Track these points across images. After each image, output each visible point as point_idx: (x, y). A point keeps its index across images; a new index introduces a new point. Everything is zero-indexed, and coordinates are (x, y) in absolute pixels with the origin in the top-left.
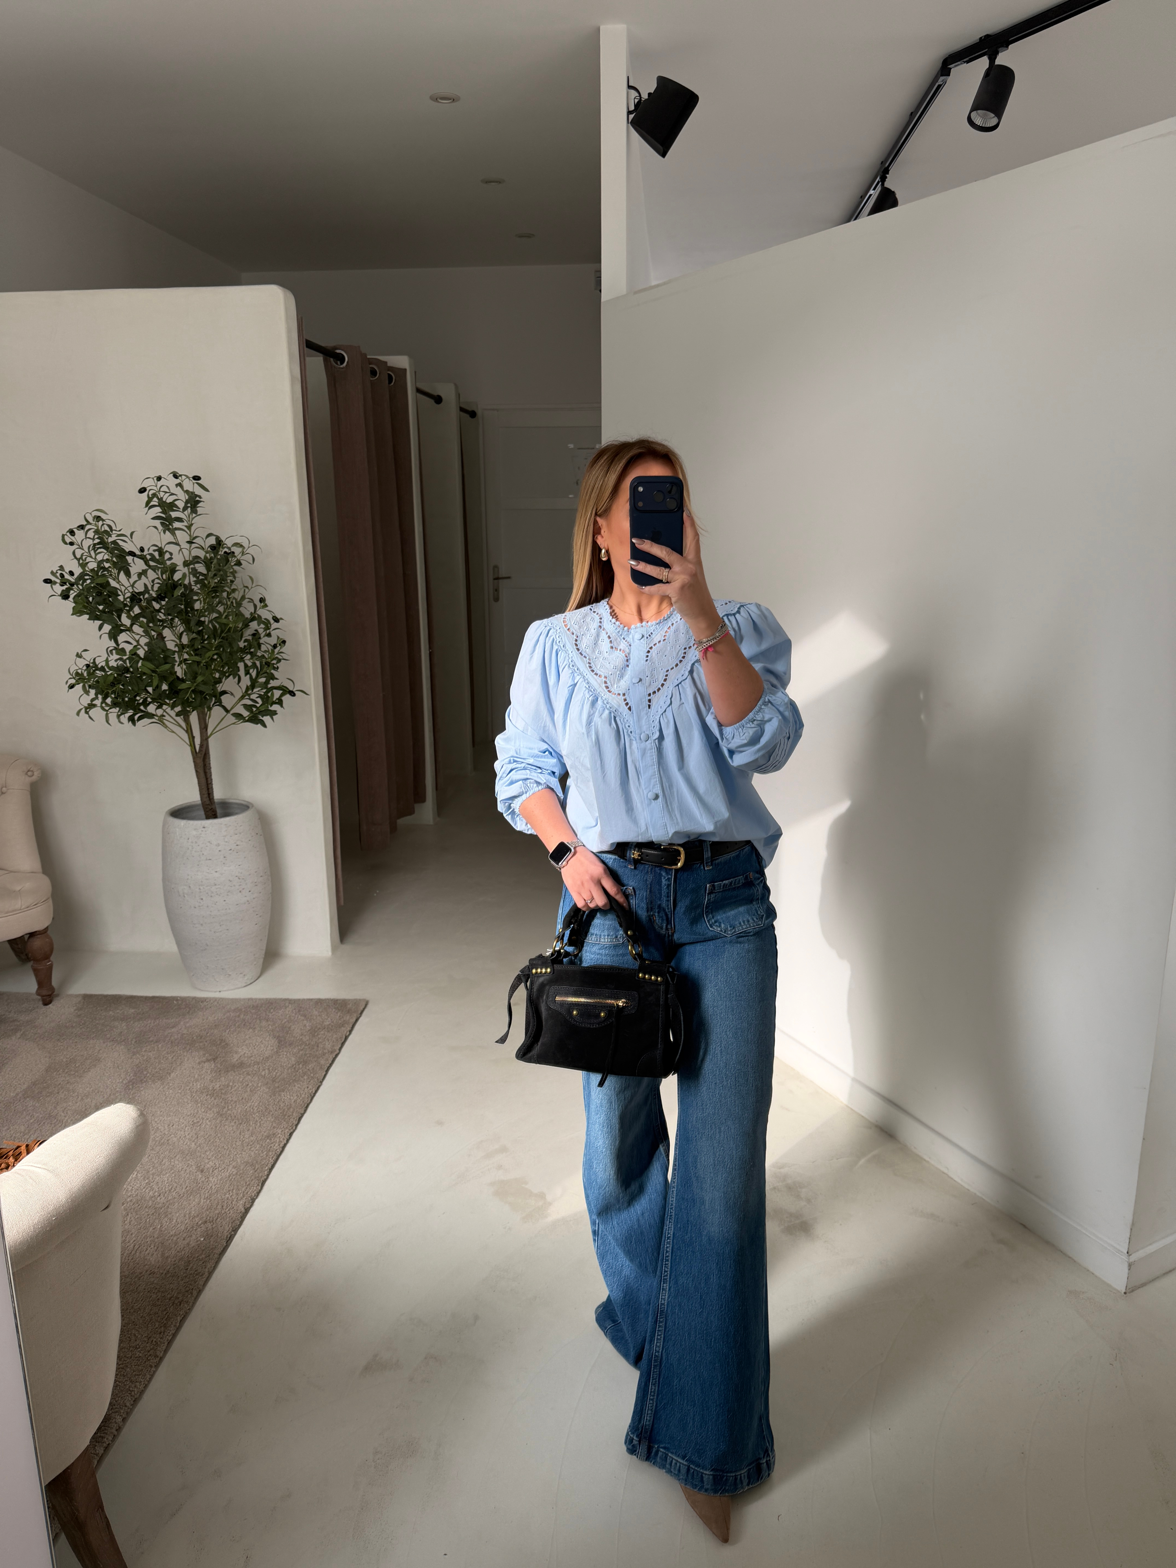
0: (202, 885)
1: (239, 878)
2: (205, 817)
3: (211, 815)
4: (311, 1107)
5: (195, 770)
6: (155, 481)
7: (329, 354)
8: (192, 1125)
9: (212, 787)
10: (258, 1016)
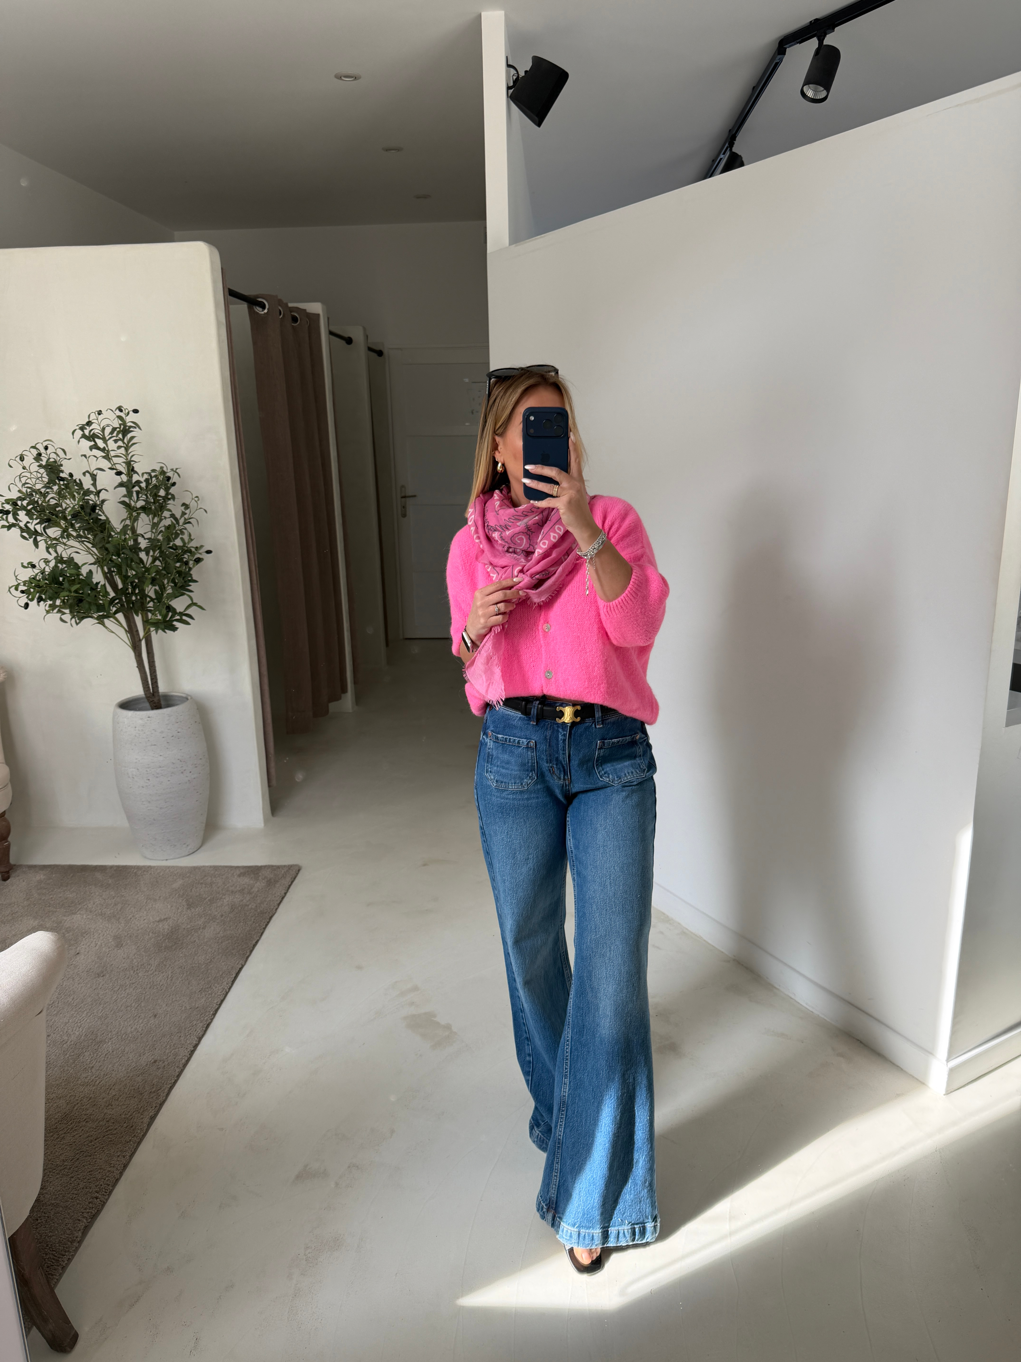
0: (149, 768)
1: (181, 761)
2: (150, 708)
3: (156, 706)
4: (250, 958)
5: (137, 667)
6: (97, 415)
7: (252, 302)
8: (146, 977)
9: (156, 682)
10: (202, 881)
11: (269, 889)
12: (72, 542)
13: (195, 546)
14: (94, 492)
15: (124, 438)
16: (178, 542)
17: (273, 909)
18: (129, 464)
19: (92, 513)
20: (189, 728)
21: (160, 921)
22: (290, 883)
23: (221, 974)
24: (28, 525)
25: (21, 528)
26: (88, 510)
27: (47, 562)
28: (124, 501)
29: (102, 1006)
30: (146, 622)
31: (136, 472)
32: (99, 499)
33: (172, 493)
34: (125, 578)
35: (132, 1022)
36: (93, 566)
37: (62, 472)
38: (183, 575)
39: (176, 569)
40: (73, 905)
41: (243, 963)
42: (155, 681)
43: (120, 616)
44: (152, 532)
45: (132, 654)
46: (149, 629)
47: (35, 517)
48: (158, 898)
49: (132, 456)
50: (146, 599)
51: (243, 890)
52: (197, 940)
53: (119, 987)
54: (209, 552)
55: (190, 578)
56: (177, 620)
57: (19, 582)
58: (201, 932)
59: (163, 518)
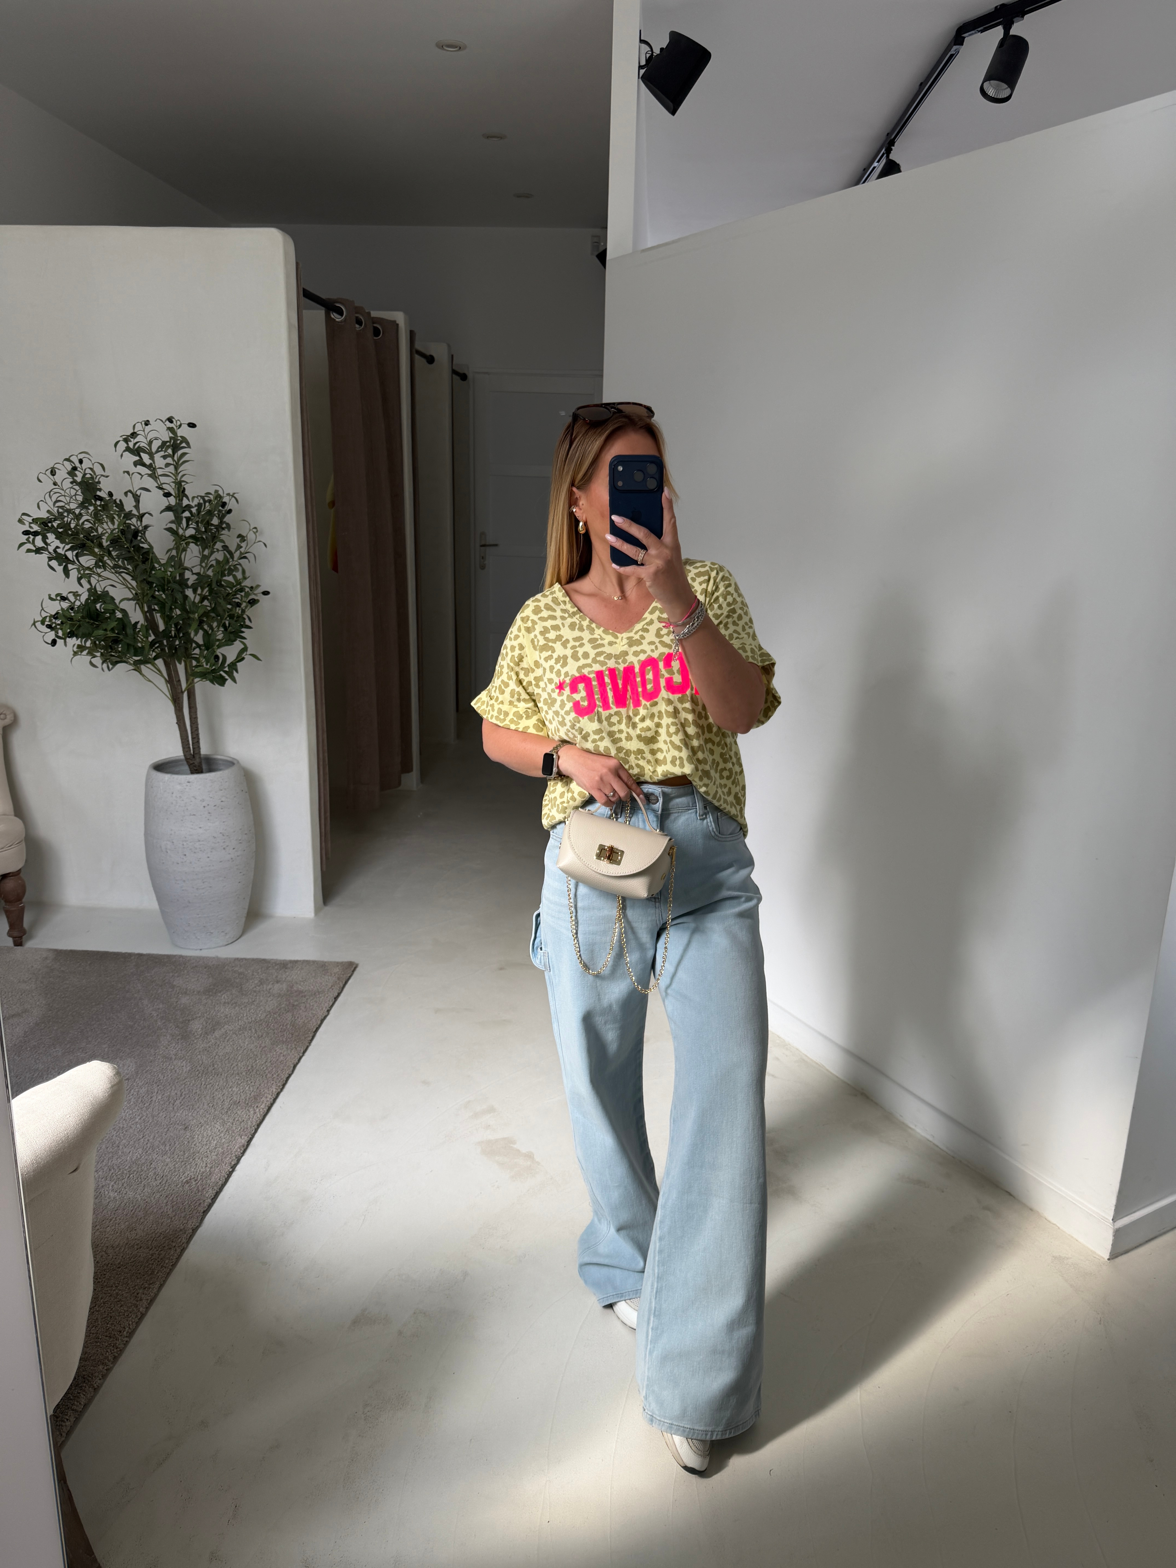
0: (186, 841)
1: (223, 835)
2: (190, 772)
3: (196, 770)
4: (298, 1067)
5: (177, 724)
6: (144, 426)
7: (328, 306)
9: (198, 742)
10: (243, 974)
12: (106, 574)
13: (250, 586)
14: (136, 515)
15: (173, 454)
16: (231, 579)
17: (324, 1012)
18: (178, 484)
19: (133, 539)
20: (234, 797)
22: (344, 983)
24: (57, 550)
25: (49, 553)
26: (130, 536)
27: (76, 595)
28: (171, 528)
30: (189, 671)
31: (186, 495)
32: (141, 524)
33: (227, 522)
34: (167, 619)
36: (130, 602)
37: (100, 490)
38: (235, 620)
39: (227, 611)
41: (290, 1073)
42: (196, 740)
43: (160, 663)
44: (202, 566)
45: (171, 708)
46: (193, 680)
47: (66, 541)
49: (184, 475)
50: (192, 645)
51: (290, 988)
54: (266, 593)
55: (242, 623)
56: (226, 673)
57: (46, 615)
59: (215, 550)
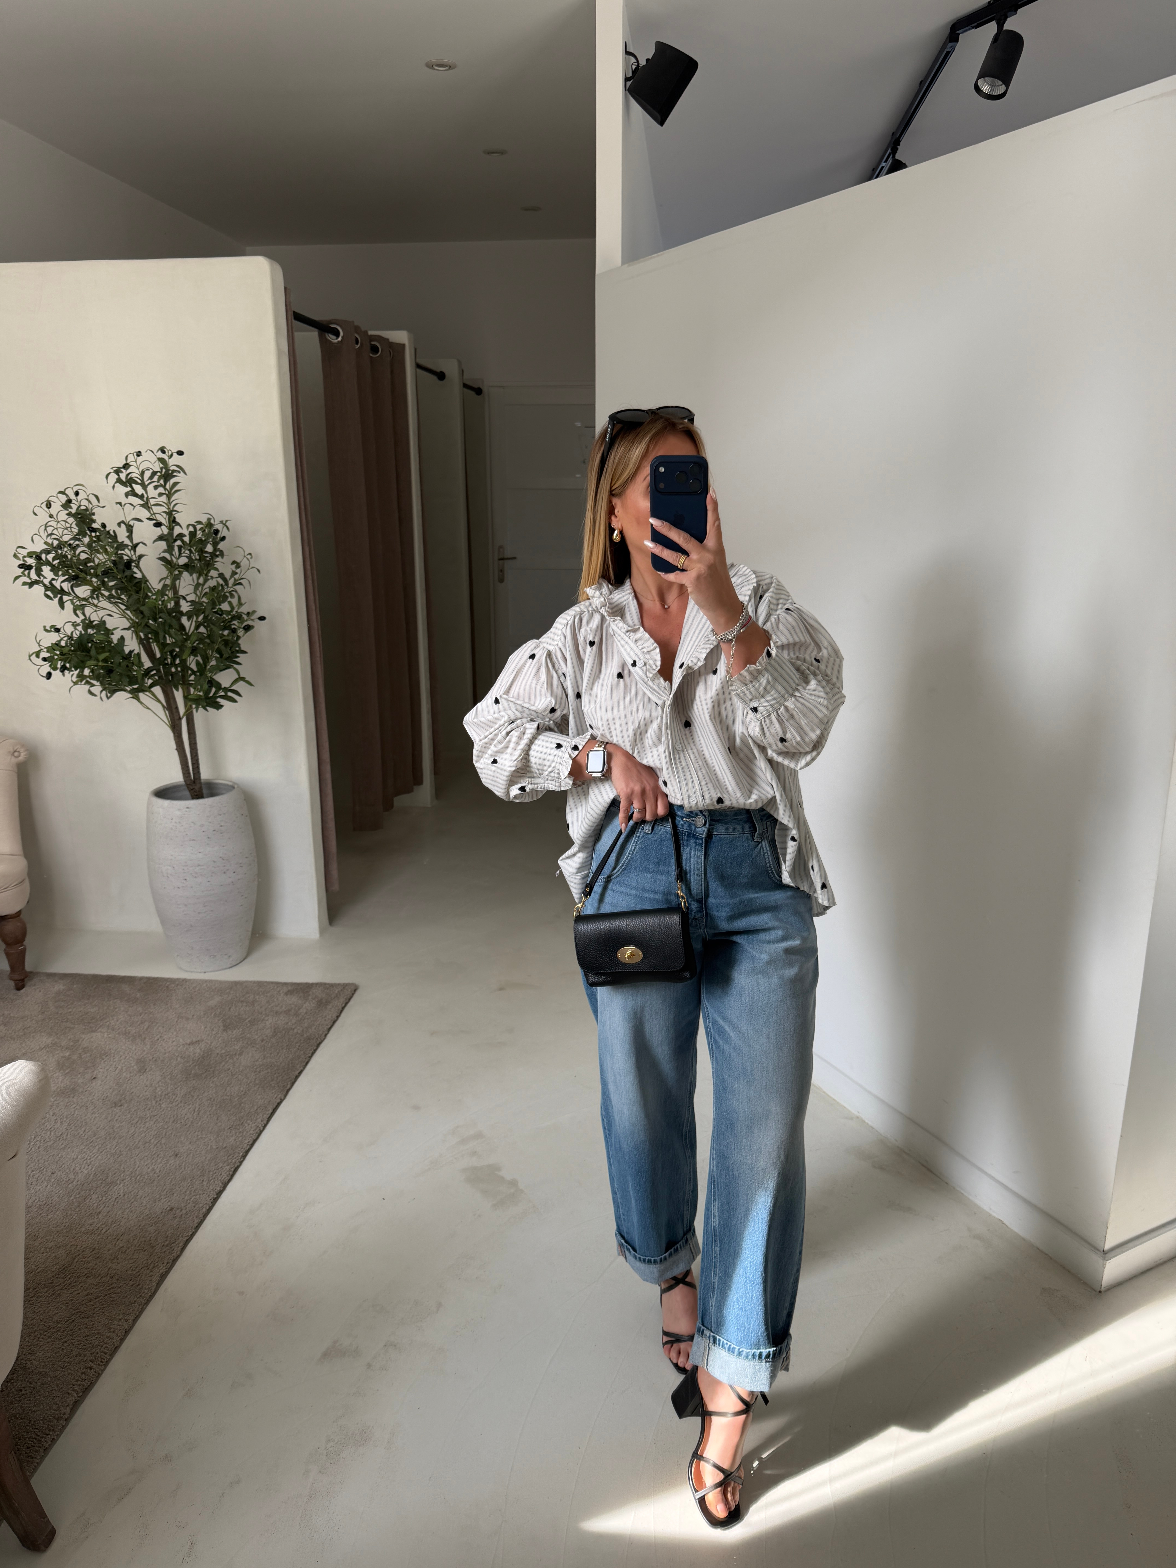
0: (186, 866)
1: (223, 859)
2: (190, 797)
3: (197, 795)
4: (291, 1092)
5: (176, 749)
6: (136, 457)
7: (324, 328)
8: (169, 1109)
9: (198, 767)
10: (242, 999)
11: (319, 1011)
12: (104, 604)
13: (245, 611)
14: (128, 546)
15: (165, 483)
16: (225, 607)
17: (321, 1035)
18: (170, 514)
19: (126, 570)
20: (234, 821)
21: (191, 1043)
22: (343, 1005)
23: (255, 1108)
24: (54, 582)
25: (45, 585)
26: (121, 567)
27: (75, 625)
28: (164, 557)
29: (116, 1140)
30: (186, 697)
31: (178, 524)
32: (135, 554)
33: (221, 549)
34: (163, 646)
35: (149, 1161)
36: (126, 631)
37: (94, 521)
38: (230, 645)
39: (221, 638)
40: (93, 1021)
41: (282, 1098)
42: (196, 766)
43: (157, 690)
44: (197, 595)
45: (170, 734)
46: (191, 706)
47: (60, 573)
48: (191, 1017)
49: (176, 505)
50: (188, 672)
51: (289, 1011)
52: (231, 1068)
53: (137, 1119)
54: (262, 618)
55: (237, 649)
56: (221, 697)
57: (42, 648)
58: (237, 1059)
59: (209, 578)
